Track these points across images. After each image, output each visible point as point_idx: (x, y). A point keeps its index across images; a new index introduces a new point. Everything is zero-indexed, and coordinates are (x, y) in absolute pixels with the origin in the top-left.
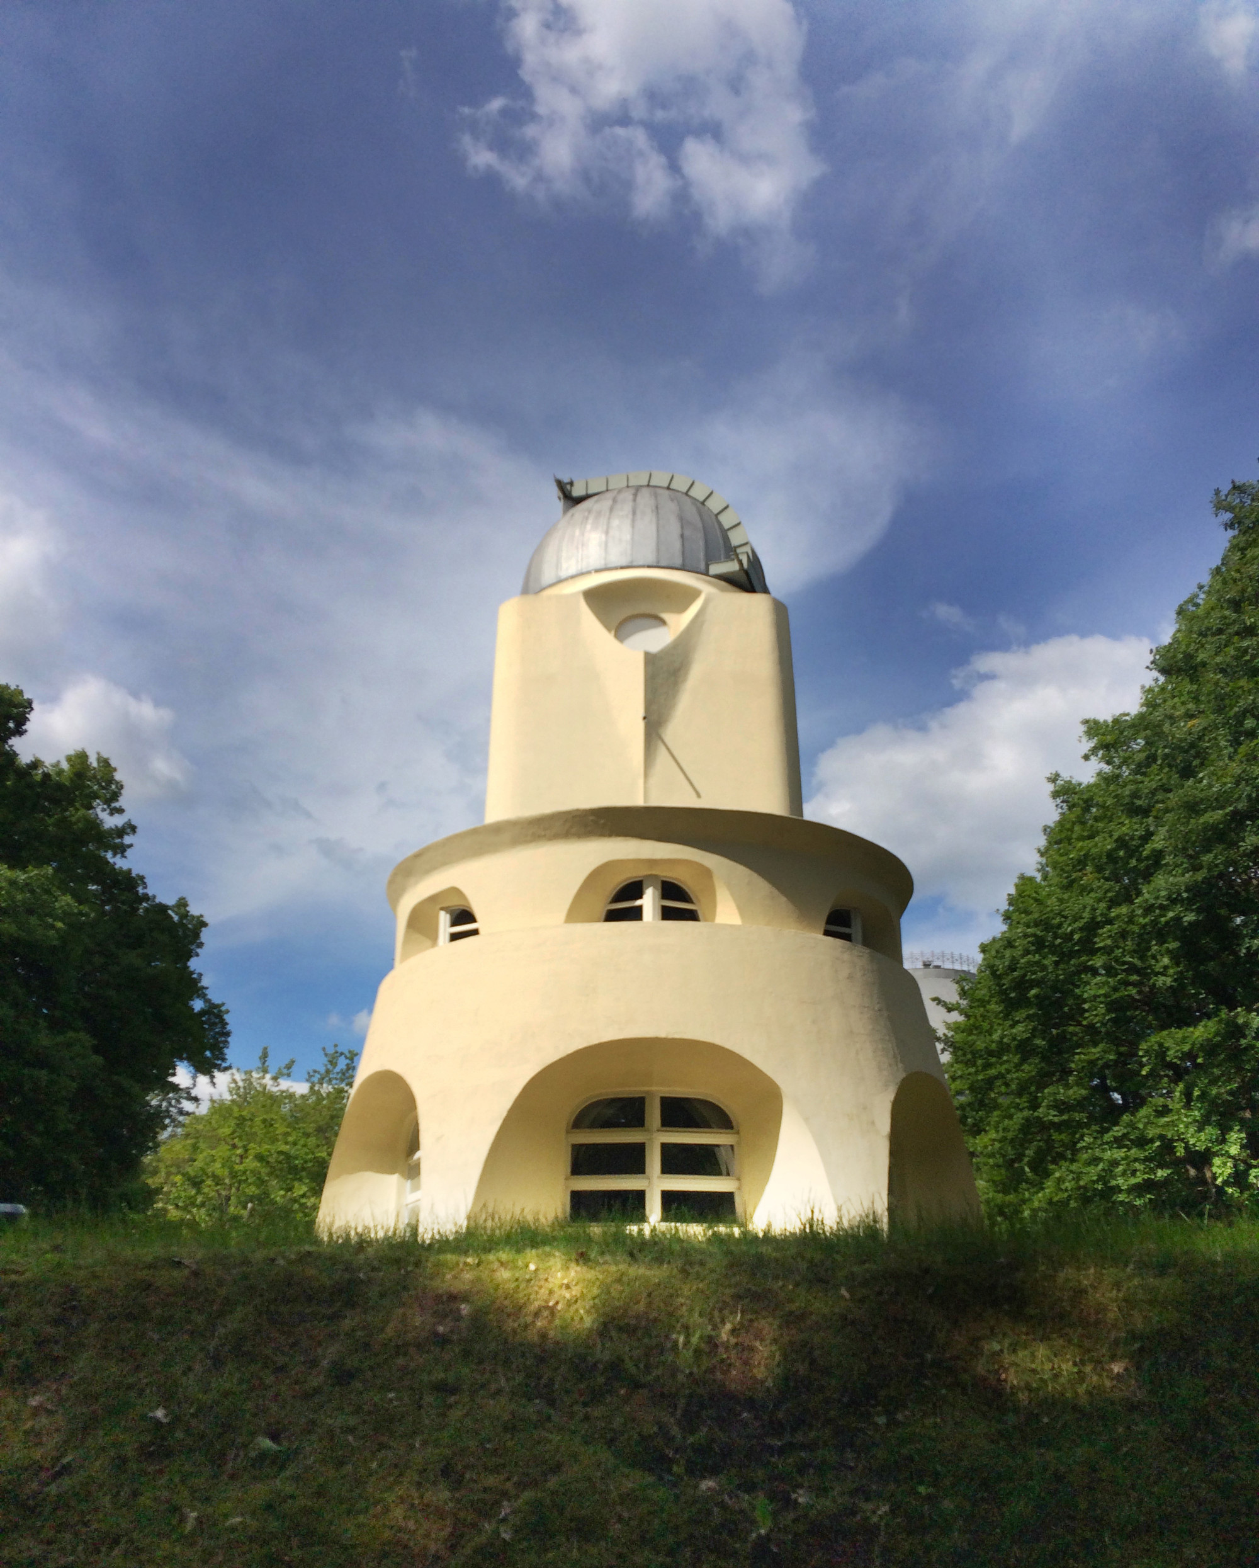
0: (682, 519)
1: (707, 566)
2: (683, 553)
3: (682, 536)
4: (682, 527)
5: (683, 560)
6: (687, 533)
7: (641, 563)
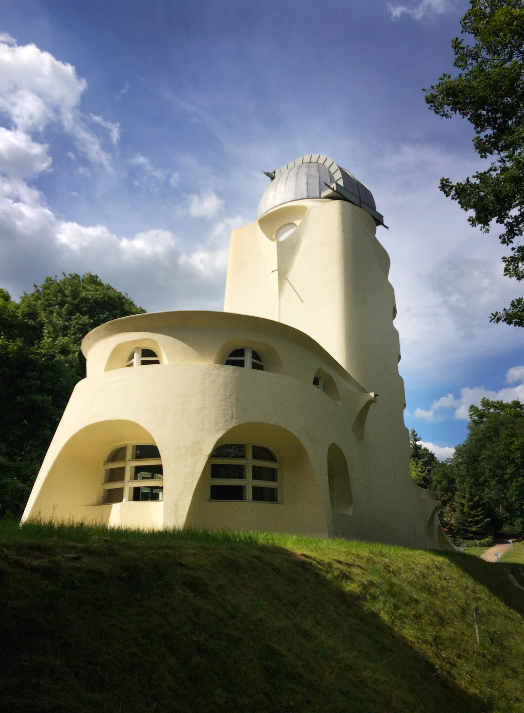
0: (308, 175)
1: (320, 194)
2: (308, 191)
3: (307, 183)
4: (308, 179)
5: (308, 194)
6: (310, 181)
7: (289, 200)
